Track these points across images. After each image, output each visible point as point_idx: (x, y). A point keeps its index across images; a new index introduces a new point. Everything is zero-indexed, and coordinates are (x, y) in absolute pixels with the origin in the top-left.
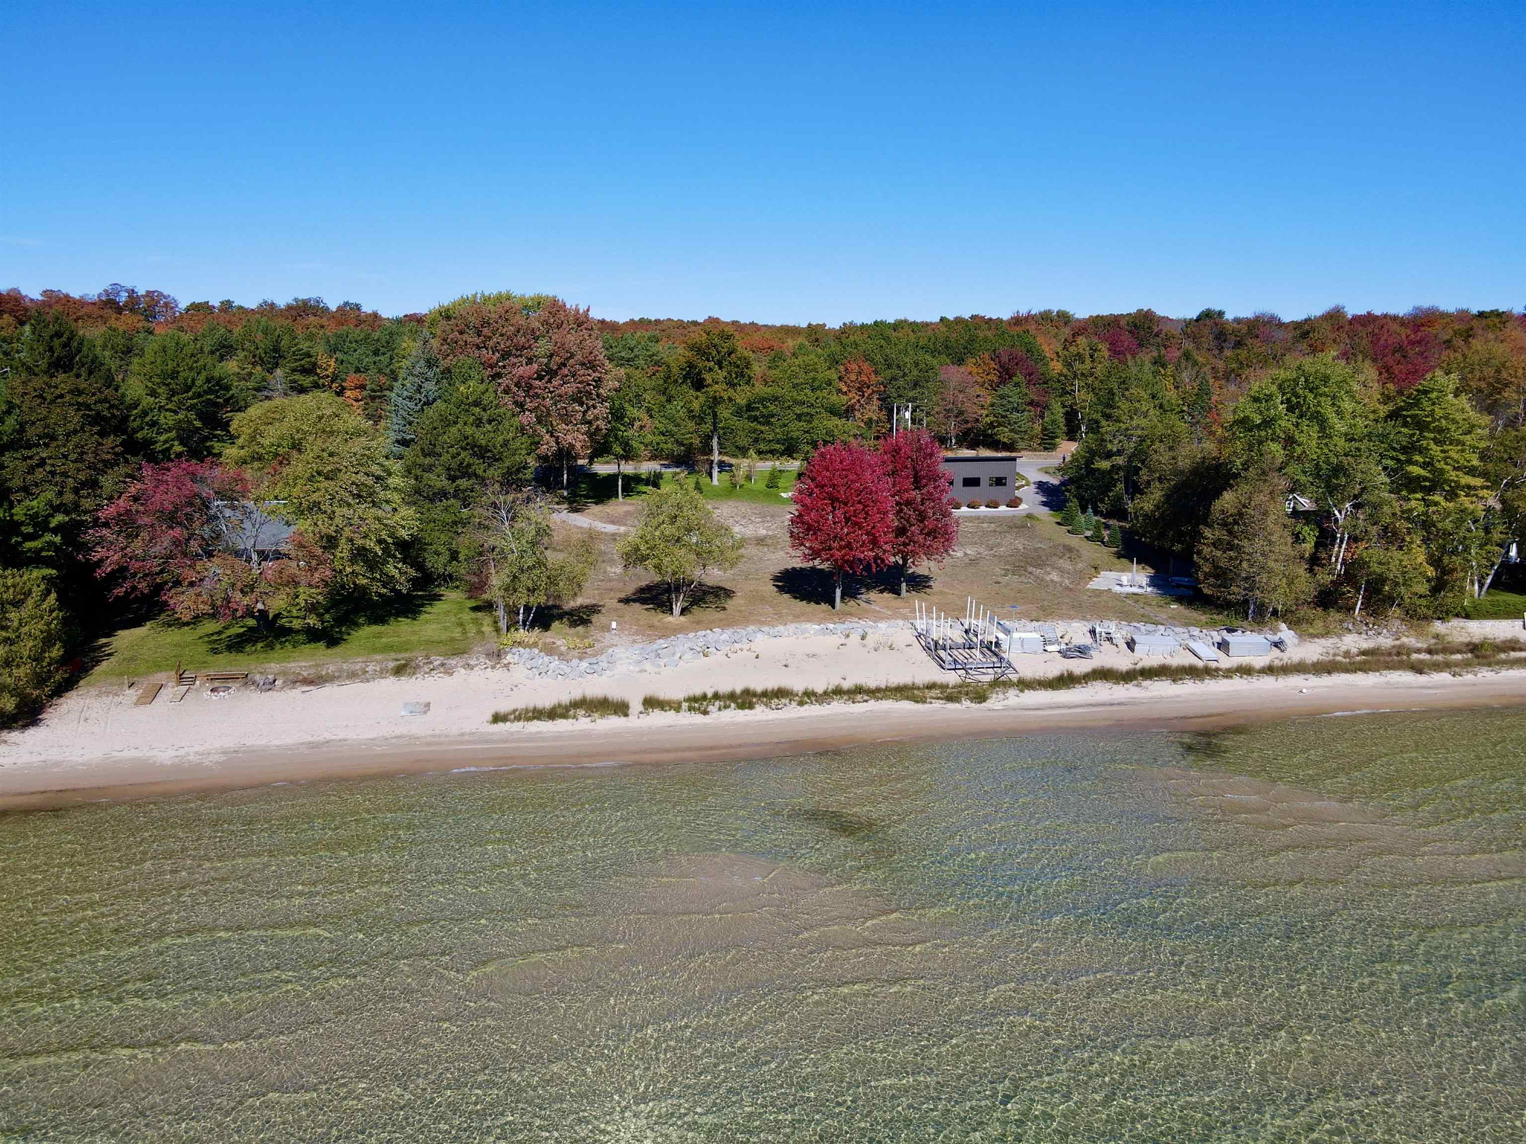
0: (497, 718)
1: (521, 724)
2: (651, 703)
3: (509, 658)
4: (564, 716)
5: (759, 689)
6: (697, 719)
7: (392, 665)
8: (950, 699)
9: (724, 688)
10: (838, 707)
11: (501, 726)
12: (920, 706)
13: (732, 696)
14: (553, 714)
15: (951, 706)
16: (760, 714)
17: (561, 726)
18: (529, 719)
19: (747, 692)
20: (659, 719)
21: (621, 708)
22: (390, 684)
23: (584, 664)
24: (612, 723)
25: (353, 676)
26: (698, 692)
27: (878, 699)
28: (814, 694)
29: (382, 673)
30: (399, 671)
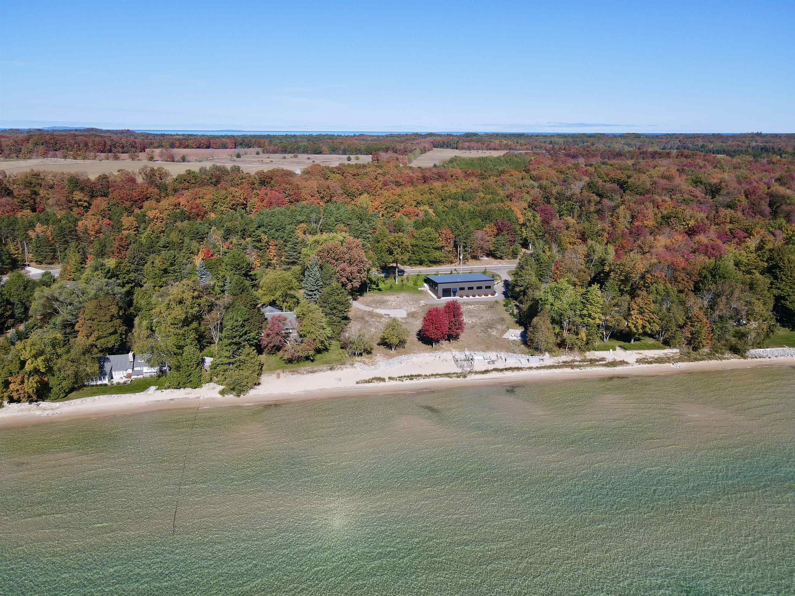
0: (357, 383)
1: (363, 384)
2: (390, 378)
3: (355, 365)
4: (371, 382)
5: (414, 375)
6: (400, 383)
7: (329, 368)
8: (458, 377)
9: (406, 375)
10: (432, 379)
11: (358, 385)
12: (451, 379)
13: (408, 376)
14: (369, 381)
15: (458, 379)
16: (415, 381)
17: (371, 385)
18: (364, 383)
19: (412, 376)
20: (393, 383)
21: (383, 380)
22: (329, 372)
23: (373, 367)
24: (382, 384)
25: (321, 370)
26: (401, 375)
27: (441, 377)
28: (427, 375)
29: (327, 370)
30: (331, 369)
